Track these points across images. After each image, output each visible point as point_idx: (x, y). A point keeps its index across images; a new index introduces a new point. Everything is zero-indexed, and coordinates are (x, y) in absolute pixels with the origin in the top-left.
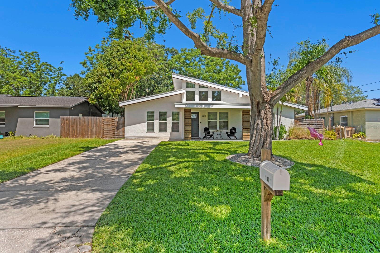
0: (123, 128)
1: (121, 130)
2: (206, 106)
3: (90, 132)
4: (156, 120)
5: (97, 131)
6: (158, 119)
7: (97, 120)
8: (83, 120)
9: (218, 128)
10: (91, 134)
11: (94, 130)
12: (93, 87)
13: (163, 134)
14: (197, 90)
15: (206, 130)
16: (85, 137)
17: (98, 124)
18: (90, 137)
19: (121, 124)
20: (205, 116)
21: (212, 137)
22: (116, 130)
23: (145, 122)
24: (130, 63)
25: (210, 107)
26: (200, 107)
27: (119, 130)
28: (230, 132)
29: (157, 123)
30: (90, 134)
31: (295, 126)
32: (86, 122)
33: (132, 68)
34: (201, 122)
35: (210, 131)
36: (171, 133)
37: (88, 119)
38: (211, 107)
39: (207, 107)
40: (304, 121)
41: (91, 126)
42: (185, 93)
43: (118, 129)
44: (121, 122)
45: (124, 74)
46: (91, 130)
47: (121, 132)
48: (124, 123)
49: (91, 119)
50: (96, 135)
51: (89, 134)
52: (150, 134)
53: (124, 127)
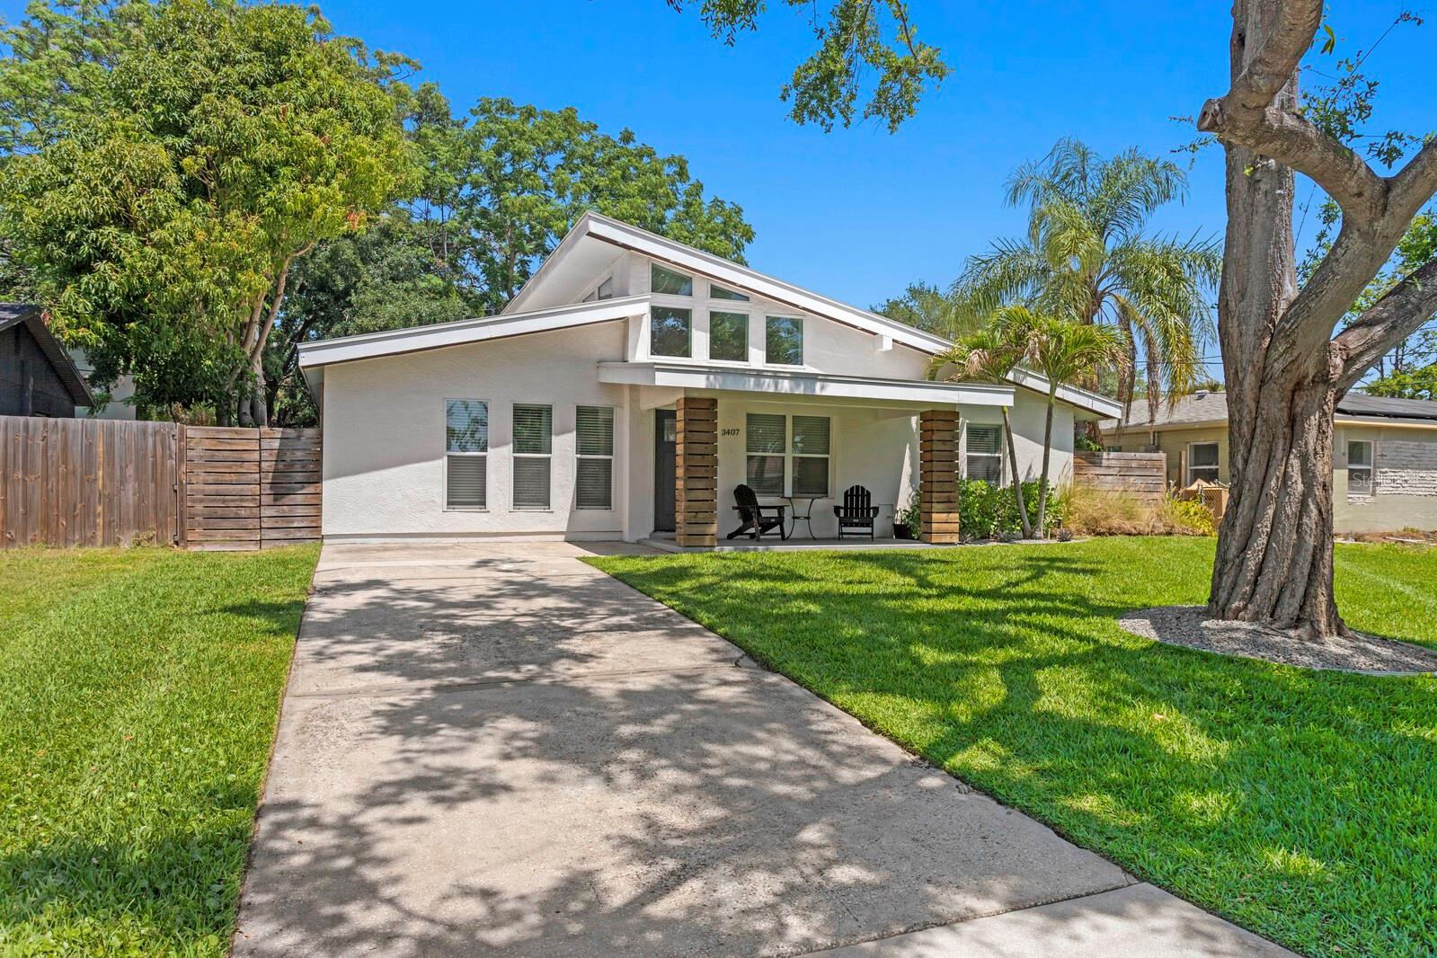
0: (310, 489)
1: (299, 499)
2: (798, 386)
3: (100, 509)
4: (497, 445)
5: (150, 501)
6: (507, 444)
7: (150, 440)
8: (55, 438)
9: (788, 492)
10: (108, 525)
11: (129, 495)
13: (531, 519)
14: (701, 306)
16: (67, 542)
17: (154, 464)
18: (100, 540)
19: (298, 467)
21: (776, 529)
22: (266, 500)
23: (439, 457)
24: (318, 132)
25: (814, 390)
26: (772, 390)
27: (287, 500)
28: (846, 507)
29: (500, 462)
30: (100, 521)
31: (1077, 483)
32: (76, 450)
33: (331, 161)
36: (572, 512)
37: (89, 434)
38: (818, 392)
39: (801, 391)
40: (1105, 463)
41: (110, 476)
42: (647, 321)
43: (280, 492)
44: (299, 455)
45: (291, 193)
46: (110, 502)
47: (300, 511)
48: (319, 462)
49: (110, 433)
50: (141, 525)
51: (95, 525)
52: (467, 519)
53: (319, 481)
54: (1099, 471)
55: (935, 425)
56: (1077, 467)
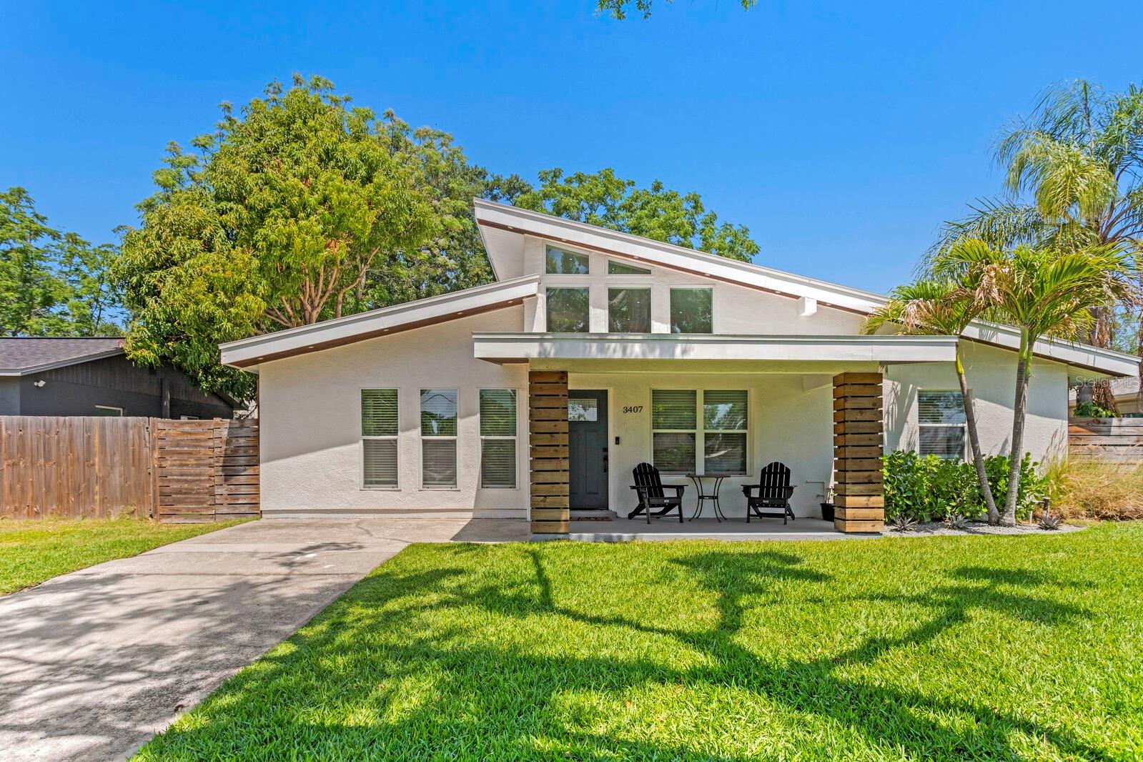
0: (250, 471)
1: (242, 479)
2: (653, 350)
3: (97, 488)
4: (407, 429)
5: (131, 482)
6: (415, 428)
7: (131, 432)
8: (65, 432)
9: (700, 470)
10: (103, 500)
11: (116, 479)
12: (144, 289)
13: (439, 497)
14: (598, 284)
15: (646, 478)
16: (75, 514)
17: (134, 451)
18: (97, 513)
19: (241, 452)
20: (638, 409)
21: (675, 511)
22: (218, 480)
23: (356, 441)
24: (304, 178)
25: (673, 354)
26: (618, 355)
27: (234, 480)
28: (761, 487)
29: (410, 443)
30: (97, 497)
31: (1073, 456)
32: (79, 442)
33: (312, 200)
34: (617, 439)
35: (665, 479)
36: (478, 490)
37: (88, 429)
38: (678, 354)
39: (656, 355)
40: (1114, 431)
41: (103, 462)
42: (542, 299)
43: (229, 472)
44: (242, 441)
45: (275, 228)
46: (104, 482)
47: (244, 490)
48: (256, 447)
49: (103, 427)
50: (126, 502)
51: (94, 501)
52: (381, 497)
53: (257, 464)
54: (1105, 440)
55: (848, 391)
56: (1073, 436)
